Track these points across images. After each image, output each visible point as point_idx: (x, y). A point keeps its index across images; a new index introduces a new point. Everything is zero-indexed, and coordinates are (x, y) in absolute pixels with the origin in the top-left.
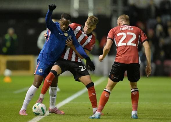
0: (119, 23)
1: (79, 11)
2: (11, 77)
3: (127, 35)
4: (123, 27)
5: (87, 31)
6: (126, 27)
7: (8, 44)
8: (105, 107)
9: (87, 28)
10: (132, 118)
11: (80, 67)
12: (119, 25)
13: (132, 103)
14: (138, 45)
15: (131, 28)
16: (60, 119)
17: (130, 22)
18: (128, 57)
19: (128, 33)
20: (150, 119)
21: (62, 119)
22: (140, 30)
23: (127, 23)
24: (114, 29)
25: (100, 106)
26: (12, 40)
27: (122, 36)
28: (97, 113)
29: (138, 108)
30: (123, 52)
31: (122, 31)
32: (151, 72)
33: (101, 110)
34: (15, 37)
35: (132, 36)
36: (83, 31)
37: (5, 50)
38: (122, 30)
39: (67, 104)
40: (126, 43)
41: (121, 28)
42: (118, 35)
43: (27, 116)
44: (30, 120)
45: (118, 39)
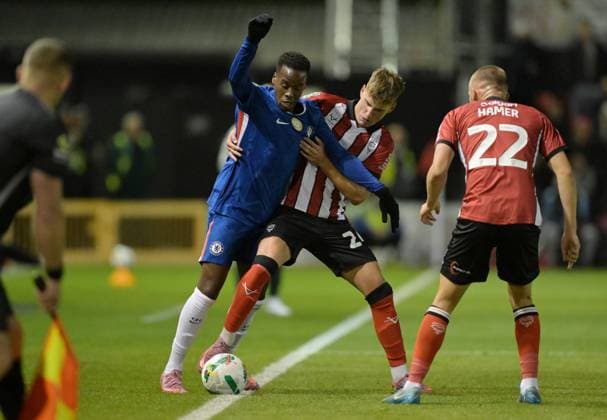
0: (476, 94)
1: (351, 58)
2: (132, 268)
3: (500, 134)
4: (486, 107)
5: (369, 117)
6: (496, 108)
7: (124, 164)
8: (433, 368)
9: (370, 109)
10: (521, 401)
11: (345, 235)
12: (476, 99)
13: (521, 354)
14: (534, 165)
15: (513, 110)
16: (290, 406)
17: (509, 91)
18: (501, 203)
19: (504, 127)
20: (580, 405)
21: (296, 405)
22: (541, 116)
23: (500, 93)
24: (457, 110)
25: (417, 364)
26: (136, 151)
27: (483, 135)
28: (410, 387)
29: (540, 369)
30: (485, 186)
31: (484, 120)
32: (577, 251)
33: (420, 376)
34: (146, 141)
35: (515, 137)
36: (355, 119)
37: (113, 182)
38: (483, 117)
39: (312, 357)
40: (495, 160)
41: (479, 110)
42: (472, 131)
43: (184, 394)
44: (196, 408)
45: (471, 146)
